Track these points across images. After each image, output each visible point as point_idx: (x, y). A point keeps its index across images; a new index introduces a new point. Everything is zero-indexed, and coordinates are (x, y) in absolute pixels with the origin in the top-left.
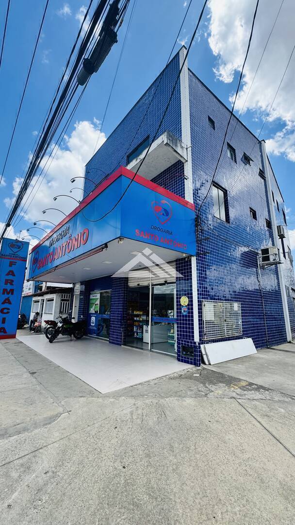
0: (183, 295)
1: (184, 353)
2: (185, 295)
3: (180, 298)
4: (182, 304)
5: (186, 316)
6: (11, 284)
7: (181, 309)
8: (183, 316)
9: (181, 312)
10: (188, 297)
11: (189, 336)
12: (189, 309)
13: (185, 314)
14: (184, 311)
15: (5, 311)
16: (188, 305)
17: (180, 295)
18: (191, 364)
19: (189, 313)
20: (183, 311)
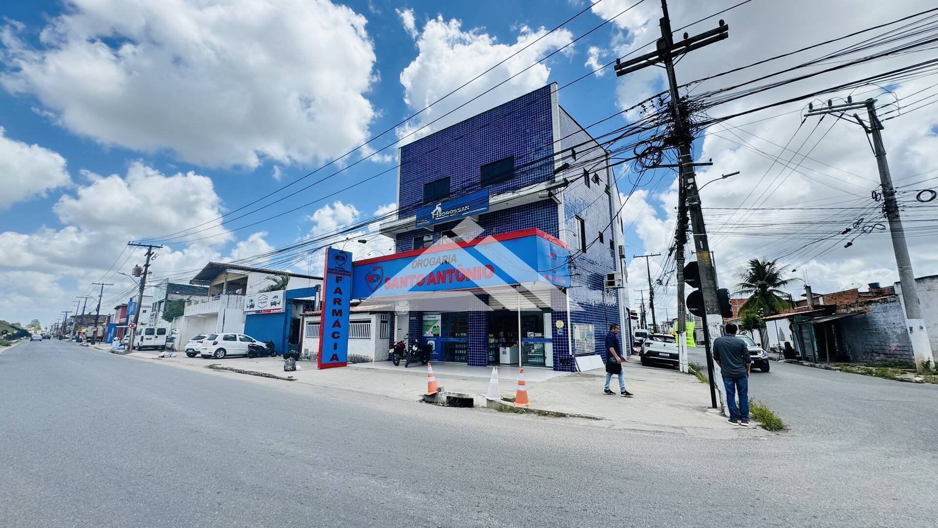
0: (558, 319)
1: (561, 364)
2: (561, 319)
3: (555, 322)
4: (558, 327)
5: (561, 336)
6: (340, 304)
7: (556, 330)
8: (559, 336)
9: (556, 333)
10: (564, 322)
11: (565, 351)
12: (564, 330)
13: (560, 334)
14: (560, 332)
15: (336, 335)
16: (564, 327)
17: (555, 319)
18: (568, 371)
19: (564, 333)
20: (558, 332)
